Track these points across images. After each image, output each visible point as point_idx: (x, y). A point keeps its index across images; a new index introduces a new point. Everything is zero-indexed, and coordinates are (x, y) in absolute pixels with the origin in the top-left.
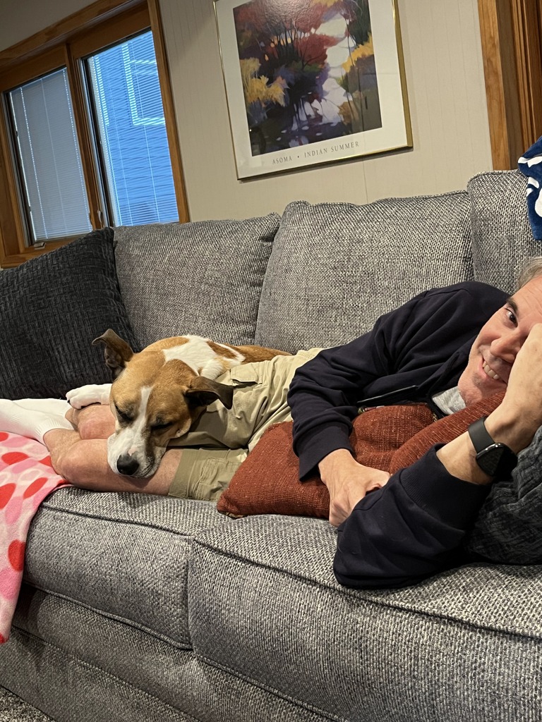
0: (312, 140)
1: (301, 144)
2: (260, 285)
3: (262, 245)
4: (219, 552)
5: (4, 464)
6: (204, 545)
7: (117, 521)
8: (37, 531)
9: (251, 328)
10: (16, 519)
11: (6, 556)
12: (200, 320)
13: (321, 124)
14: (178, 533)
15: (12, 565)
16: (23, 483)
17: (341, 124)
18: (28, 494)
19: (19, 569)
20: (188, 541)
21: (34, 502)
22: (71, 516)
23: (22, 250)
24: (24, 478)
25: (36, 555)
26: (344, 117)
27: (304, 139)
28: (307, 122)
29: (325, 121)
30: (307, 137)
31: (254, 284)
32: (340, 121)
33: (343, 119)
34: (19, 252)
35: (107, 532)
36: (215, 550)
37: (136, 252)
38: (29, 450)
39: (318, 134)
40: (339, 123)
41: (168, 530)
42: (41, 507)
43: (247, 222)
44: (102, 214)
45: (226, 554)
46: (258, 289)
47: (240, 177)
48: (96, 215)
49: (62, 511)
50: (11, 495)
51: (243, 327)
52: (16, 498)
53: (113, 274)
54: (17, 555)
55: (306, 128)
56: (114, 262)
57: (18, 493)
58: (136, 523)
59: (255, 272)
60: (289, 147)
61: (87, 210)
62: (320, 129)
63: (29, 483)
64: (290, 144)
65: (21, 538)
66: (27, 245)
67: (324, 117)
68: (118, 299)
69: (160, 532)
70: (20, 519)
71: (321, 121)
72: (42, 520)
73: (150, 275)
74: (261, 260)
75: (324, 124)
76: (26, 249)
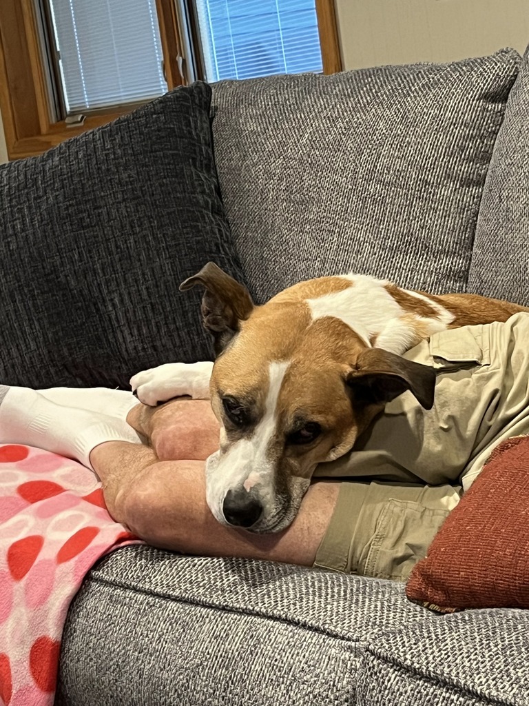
2: (480, 182)
3: (485, 109)
4: (415, 673)
5: (23, 502)
6: (386, 660)
7: (224, 609)
8: (81, 622)
9: (459, 263)
10: (43, 599)
11: (26, 664)
12: (367, 249)
14: (336, 636)
15: (37, 680)
16: (57, 536)
18: (65, 554)
19: (48, 690)
20: (356, 652)
21: (76, 569)
22: (141, 597)
23: (44, 129)
24: (57, 528)
25: (79, 665)
31: (467, 182)
34: (39, 133)
35: (205, 628)
36: (407, 669)
37: (252, 126)
38: (65, 477)
41: (316, 630)
42: (88, 578)
43: (456, 66)
44: (184, 62)
45: (428, 678)
46: (474, 190)
48: (174, 63)
49: (125, 587)
50: (35, 557)
51: (446, 262)
52: (44, 562)
53: (209, 165)
54: (45, 664)
56: (211, 144)
57: (48, 553)
58: (258, 614)
59: (470, 160)
61: (159, 57)
63: (66, 536)
65: (53, 632)
66: (53, 120)
68: (219, 211)
69: (302, 632)
70: (52, 598)
72: (90, 603)
73: (276, 166)
74: (482, 137)
76: (51, 127)
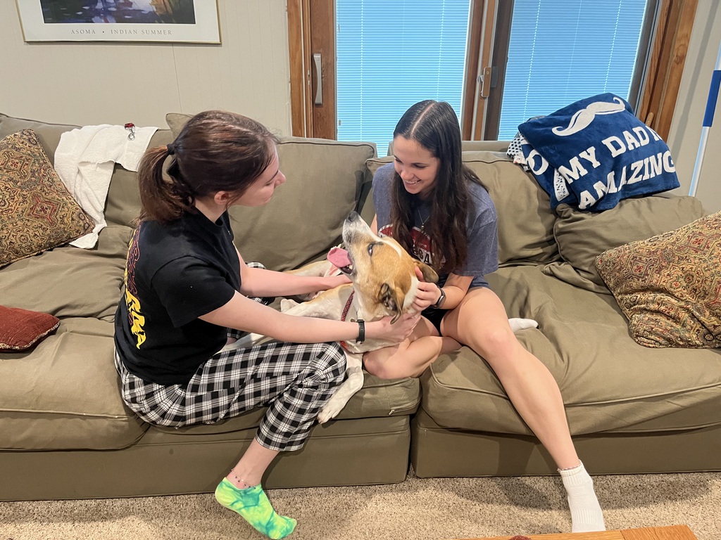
0: (120, 20)
1: (107, 22)
13: (130, 9)
17: (152, 13)
26: (156, 8)
27: (108, 18)
28: (115, 5)
29: (134, 7)
30: (114, 16)
32: (152, 10)
33: (155, 10)
39: (126, 17)
40: (150, 12)
47: (27, 40)
55: (114, 9)
60: (92, 22)
62: (129, 13)
64: (93, 19)
67: (134, 4)
71: (131, 7)
75: (134, 10)
